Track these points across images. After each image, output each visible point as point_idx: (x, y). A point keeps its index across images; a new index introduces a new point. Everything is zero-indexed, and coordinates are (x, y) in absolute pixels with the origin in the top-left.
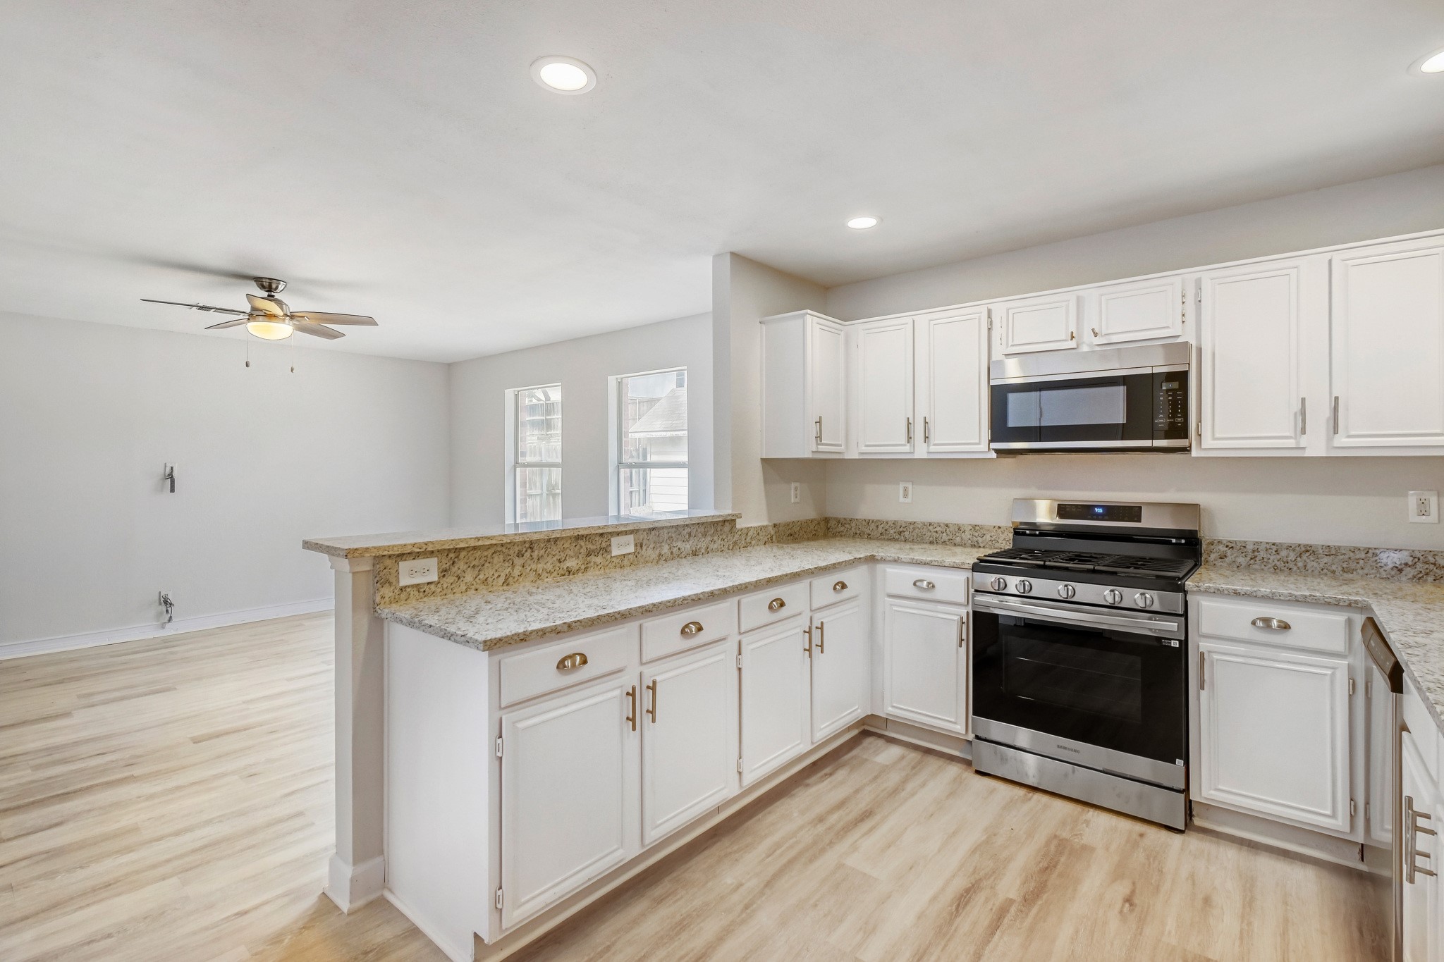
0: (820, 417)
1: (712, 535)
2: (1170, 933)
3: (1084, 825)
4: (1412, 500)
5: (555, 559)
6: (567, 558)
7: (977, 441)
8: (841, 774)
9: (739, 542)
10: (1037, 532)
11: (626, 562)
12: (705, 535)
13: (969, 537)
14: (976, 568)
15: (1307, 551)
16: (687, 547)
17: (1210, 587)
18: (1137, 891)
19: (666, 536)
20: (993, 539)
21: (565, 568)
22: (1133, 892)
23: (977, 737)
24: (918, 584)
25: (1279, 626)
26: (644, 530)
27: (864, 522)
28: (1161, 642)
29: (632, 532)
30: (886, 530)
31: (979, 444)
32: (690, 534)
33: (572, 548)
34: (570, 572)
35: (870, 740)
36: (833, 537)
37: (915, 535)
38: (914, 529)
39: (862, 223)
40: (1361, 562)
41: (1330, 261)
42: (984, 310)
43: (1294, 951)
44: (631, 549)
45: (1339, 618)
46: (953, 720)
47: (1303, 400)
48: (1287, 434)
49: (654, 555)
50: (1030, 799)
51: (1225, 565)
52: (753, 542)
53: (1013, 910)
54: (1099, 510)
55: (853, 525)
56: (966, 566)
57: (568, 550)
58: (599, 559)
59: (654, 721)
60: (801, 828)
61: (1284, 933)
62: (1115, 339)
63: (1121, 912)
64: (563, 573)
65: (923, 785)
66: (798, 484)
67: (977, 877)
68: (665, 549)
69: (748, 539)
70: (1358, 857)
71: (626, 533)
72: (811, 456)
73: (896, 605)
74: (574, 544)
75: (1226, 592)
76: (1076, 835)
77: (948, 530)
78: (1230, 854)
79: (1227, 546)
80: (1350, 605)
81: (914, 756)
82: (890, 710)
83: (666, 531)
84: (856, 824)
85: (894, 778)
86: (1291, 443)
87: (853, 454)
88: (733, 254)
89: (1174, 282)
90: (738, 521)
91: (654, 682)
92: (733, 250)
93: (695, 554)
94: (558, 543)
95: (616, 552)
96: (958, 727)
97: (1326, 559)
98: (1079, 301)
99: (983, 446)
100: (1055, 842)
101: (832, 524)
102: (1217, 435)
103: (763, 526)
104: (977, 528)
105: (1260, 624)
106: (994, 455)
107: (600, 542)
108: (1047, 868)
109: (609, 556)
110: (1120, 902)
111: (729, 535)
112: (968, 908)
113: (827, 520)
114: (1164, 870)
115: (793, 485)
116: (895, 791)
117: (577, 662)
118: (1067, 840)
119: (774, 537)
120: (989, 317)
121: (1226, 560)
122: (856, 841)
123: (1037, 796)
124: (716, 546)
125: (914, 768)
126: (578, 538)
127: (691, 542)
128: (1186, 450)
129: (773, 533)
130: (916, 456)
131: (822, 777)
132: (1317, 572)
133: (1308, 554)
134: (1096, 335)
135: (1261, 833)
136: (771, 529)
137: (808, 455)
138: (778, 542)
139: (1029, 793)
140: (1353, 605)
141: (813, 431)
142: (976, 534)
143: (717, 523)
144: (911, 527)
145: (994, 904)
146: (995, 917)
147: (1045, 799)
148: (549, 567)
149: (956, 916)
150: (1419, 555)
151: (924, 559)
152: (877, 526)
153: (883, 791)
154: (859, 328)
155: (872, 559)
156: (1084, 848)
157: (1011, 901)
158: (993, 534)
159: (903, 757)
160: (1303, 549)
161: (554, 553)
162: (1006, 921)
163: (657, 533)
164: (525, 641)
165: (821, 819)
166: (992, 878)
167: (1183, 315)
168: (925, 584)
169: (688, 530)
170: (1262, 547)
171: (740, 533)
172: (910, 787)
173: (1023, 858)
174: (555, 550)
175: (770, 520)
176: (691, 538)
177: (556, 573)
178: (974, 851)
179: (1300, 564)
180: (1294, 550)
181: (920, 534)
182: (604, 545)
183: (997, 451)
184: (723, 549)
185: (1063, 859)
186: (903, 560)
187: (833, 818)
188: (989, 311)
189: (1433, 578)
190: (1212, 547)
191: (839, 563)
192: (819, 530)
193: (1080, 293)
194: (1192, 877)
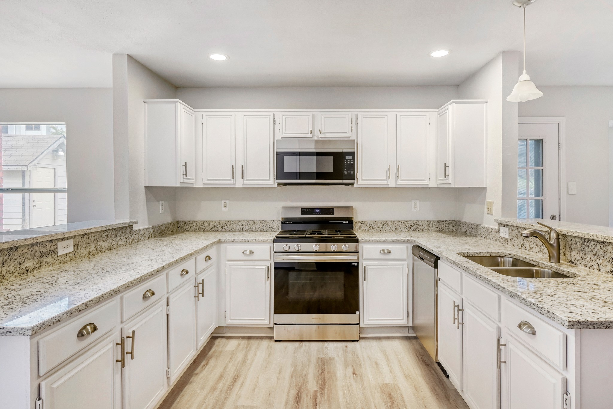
0: (186, 163)
1: (120, 236)
2: (372, 379)
3: (326, 350)
4: (413, 203)
5: (16, 262)
6: (25, 261)
7: (268, 179)
8: (212, 362)
9: (134, 239)
10: (291, 222)
11: (68, 259)
12: (116, 236)
13: (259, 226)
14: (275, 241)
15: (386, 223)
16: (106, 245)
17: (367, 240)
18: (355, 369)
19: (93, 239)
20: (271, 227)
21: (24, 268)
22: (354, 369)
23: (275, 324)
24: (244, 252)
25: (388, 252)
26: (79, 236)
27: (201, 223)
28: (351, 264)
29: (71, 237)
30: (214, 226)
31: (269, 180)
32: (107, 236)
33: (29, 252)
34: (27, 271)
35: (218, 341)
36: (182, 232)
37: (231, 228)
38: (230, 224)
39: (218, 57)
40: (400, 226)
41: (396, 115)
42: (272, 114)
43: (406, 370)
44: (71, 249)
45: (404, 246)
46: (263, 319)
47: (389, 166)
48: (384, 179)
49: (85, 252)
50: (302, 346)
51: (361, 231)
52: (142, 238)
53: (318, 394)
54: (317, 211)
55: (194, 224)
56: (270, 241)
57: (26, 254)
58: (49, 259)
59: (132, 358)
60: (206, 397)
61: (401, 366)
62: (328, 135)
63: (354, 379)
64: (23, 272)
65: (255, 354)
66: (163, 202)
67: (299, 387)
68: (93, 248)
69: (140, 237)
70: (408, 332)
71: (68, 238)
72: (180, 186)
73: (233, 265)
74: (31, 250)
75: (372, 241)
76: (325, 355)
77: (248, 224)
78: (374, 343)
79: (362, 223)
80: (407, 241)
81: (244, 342)
82: (230, 321)
83: (93, 235)
84: (233, 384)
85: (240, 356)
86: (385, 182)
87: (199, 184)
88: (128, 55)
89: (349, 114)
90: (134, 225)
91: (133, 333)
92: (130, 53)
93: (110, 249)
94: (19, 249)
95: (61, 252)
96: (266, 321)
97: (391, 226)
98: (314, 116)
99: (271, 182)
100: (320, 361)
101: (181, 224)
102: (363, 179)
103: (147, 228)
104: (263, 222)
105: (382, 252)
106: (276, 186)
107: (50, 246)
108: (322, 372)
109: (56, 256)
110: (352, 375)
111: (130, 235)
112: (302, 401)
113: (178, 222)
114: (359, 357)
115: (161, 202)
116: (244, 362)
117: (90, 331)
118: (324, 358)
119: (153, 234)
120: (274, 118)
121: (361, 229)
122: (238, 393)
123: (304, 344)
124: (122, 243)
125: (247, 348)
126: (33, 245)
127: (108, 241)
128: (353, 184)
129: (152, 232)
130: (237, 186)
131: (203, 367)
132: (388, 231)
133: (386, 224)
134: (320, 133)
135: (381, 333)
136: (151, 229)
137: (178, 185)
138: (155, 237)
139: (300, 343)
140: (408, 241)
141: (182, 170)
142: (263, 225)
143: (123, 228)
144: (229, 223)
145: (311, 396)
146: (313, 400)
147: (307, 344)
148: (12, 269)
149: (299, 407)
150: (415, 222)
151: (248, 239)
152: (209, 224)
153: (238, 364)
154: (204, 114)
155: (219, 242)
156: (330, 359)
157: (316, 391)
158: (271, 224)
159: (239, 345)
160: (384, 223)
161: (15, 258)
162: (318, 400)
163: (88, 237)
164: (60, 321)
165: (214, 389)
166: (305, 385)
167: (352, 128)
168: (248, 252)
169: (106, 233)
170: (372, 223)
171: (135, 233)
172: (250, 357)
173: (312, 372)
174: (16, 255)
175: (149, 225)
176: (108, 239)
177: (17, 272)
178: (292, 377)
179: (384, 228)
180: (382, 223)
181: (233, 227)
182: (52, 248)
183: (279, 184)
184: (126, 244)
185: (326, 366)
186: (237, 241)
187: (221, 385)
188: (274, 115)
189: (418, 230)
190: (357, 224)
191: (208, 245)
192: (174, 229)
193: (314, 113)
194: (368, 356)
